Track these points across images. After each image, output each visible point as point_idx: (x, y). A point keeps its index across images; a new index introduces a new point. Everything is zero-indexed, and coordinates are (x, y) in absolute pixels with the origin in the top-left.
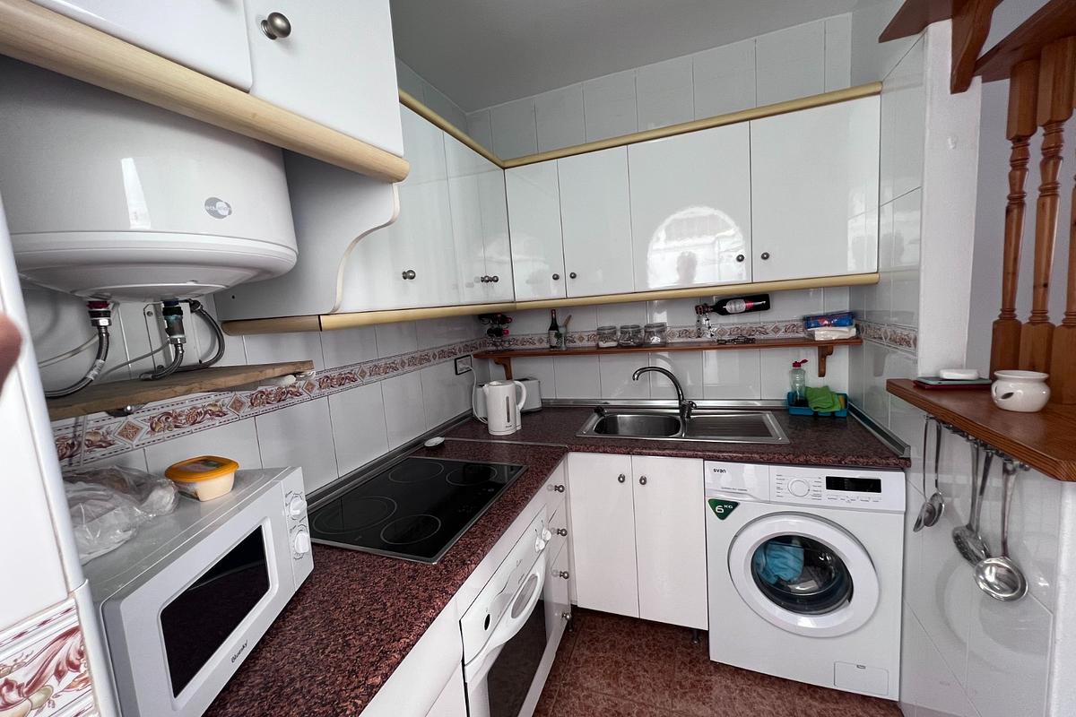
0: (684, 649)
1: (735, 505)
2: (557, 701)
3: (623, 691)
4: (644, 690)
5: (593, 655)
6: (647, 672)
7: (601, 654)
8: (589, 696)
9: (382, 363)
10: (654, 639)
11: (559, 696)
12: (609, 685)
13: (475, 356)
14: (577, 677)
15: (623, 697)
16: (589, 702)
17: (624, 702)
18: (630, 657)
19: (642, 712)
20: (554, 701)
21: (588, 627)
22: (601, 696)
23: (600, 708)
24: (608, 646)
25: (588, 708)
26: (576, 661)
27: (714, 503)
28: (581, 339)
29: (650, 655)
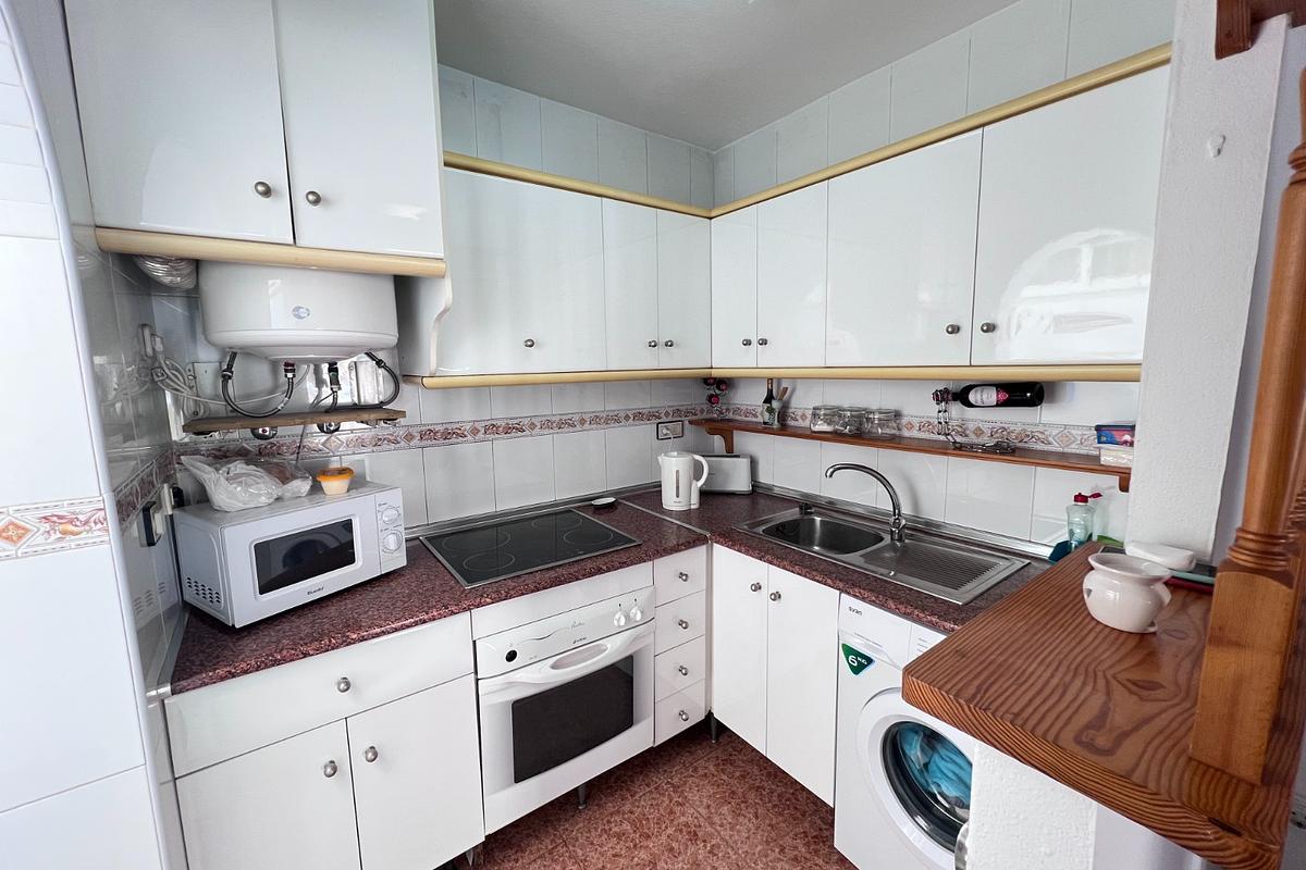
0: (819, 822)
1: (870, 661)
2: (651, 792)
3: (716, 819)
4: (738, 831)
5: (716, 773)
6: (757, 817)
7: (725, 777)
8: (679, 804)
9: (557, 419)
10: (793, 794)
11: (656, 789)
12: (709, 807)
14: (685, 783)
15: (712, 824)
16: (677, 809)
17: (709, 829)
18: (752, 796)
19: (719, 847)
20: (648, 790)
21: (733, 748)
22: (692, 811)
23: (683, 819)
24: (738, 774)
25: (672, 812)
26: (695, 770)
27: (848, 651)
29: (775, 806)
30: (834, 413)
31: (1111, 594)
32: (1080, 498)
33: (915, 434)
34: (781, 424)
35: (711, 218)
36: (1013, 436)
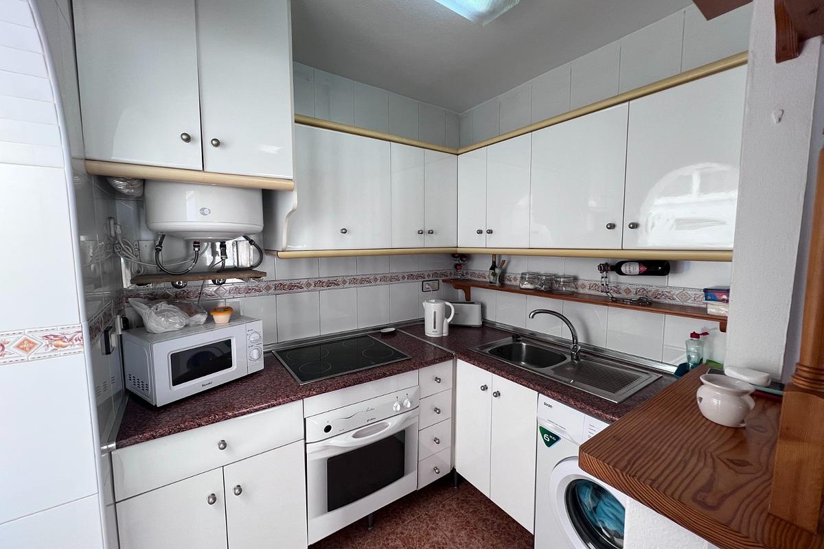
0: (524, 544)
1: (558, 438)
3: (457, 540)
5: (457, 509)
6: (483, 540)
7: (463, 512)
8: (433, 529)
9: (360, 277)
10: (507, 524)
11: (418, 518)
12: (452, 531)
13: (443, 281)
14: (437, 515)
15: (454, 543)
16: (432, 532)
17: (452, 546)
18: (480, 525)
20: (413, 518)
21: (468, 492)
22: (441, 534)
23: (435, 539)
24: (471, 510)
25: (428, 534)
26: (444, 506)
27: (544, 431)
28: (515, 279)
29: (495, 532)
30: (535, 277)
31: (715, 401)
32: (694, 335)
33: (586, 291)
34: (501, 283)
35: (458, 155)
36: (650, 294)
